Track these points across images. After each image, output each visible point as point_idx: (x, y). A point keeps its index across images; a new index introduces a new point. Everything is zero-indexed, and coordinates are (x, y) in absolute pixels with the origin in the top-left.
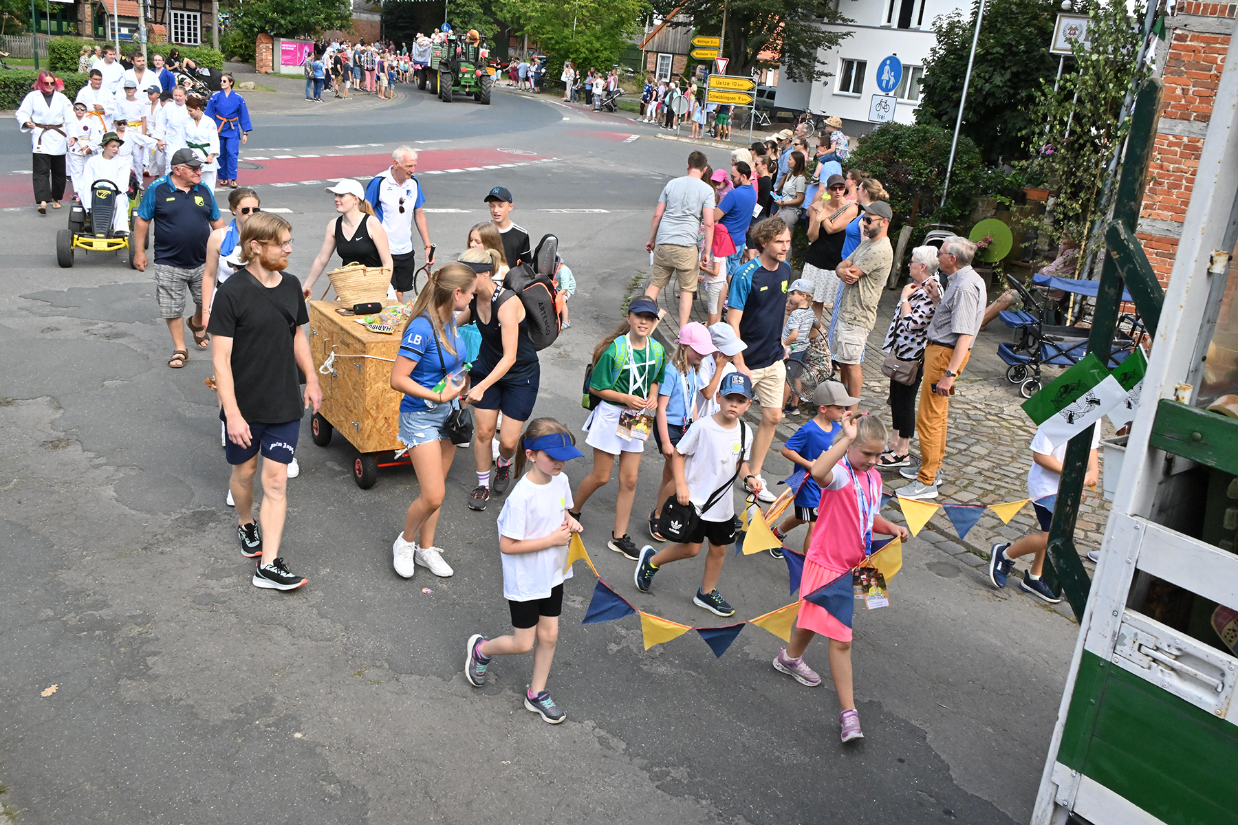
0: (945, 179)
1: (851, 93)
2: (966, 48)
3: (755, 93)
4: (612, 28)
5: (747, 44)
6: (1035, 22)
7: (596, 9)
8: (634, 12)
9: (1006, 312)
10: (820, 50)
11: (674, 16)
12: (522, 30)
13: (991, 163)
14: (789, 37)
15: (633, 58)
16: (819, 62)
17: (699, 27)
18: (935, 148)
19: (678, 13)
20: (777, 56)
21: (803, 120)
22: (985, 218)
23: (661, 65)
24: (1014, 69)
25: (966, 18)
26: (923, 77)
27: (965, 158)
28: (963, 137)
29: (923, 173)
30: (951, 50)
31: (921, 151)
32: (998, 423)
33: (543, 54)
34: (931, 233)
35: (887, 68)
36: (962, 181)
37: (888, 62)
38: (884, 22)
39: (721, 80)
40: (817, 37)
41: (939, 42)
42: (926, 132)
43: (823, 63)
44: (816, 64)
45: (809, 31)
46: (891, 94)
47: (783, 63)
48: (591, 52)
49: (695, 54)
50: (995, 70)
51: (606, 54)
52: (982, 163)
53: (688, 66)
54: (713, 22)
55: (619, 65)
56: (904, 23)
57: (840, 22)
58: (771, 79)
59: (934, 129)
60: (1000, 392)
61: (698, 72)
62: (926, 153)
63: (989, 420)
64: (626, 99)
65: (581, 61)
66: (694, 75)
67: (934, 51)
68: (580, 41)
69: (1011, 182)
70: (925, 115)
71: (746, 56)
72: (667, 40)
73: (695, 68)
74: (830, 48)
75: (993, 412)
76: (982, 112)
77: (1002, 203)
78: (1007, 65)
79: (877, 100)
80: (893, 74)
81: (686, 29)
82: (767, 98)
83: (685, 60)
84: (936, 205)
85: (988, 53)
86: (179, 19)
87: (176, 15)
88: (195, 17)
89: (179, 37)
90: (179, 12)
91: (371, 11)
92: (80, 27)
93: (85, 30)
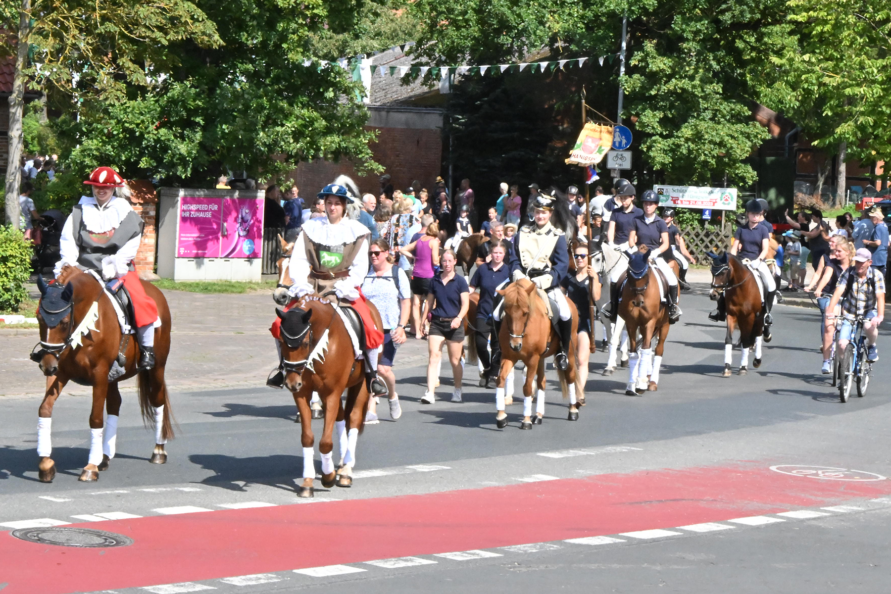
91: (417, 106)
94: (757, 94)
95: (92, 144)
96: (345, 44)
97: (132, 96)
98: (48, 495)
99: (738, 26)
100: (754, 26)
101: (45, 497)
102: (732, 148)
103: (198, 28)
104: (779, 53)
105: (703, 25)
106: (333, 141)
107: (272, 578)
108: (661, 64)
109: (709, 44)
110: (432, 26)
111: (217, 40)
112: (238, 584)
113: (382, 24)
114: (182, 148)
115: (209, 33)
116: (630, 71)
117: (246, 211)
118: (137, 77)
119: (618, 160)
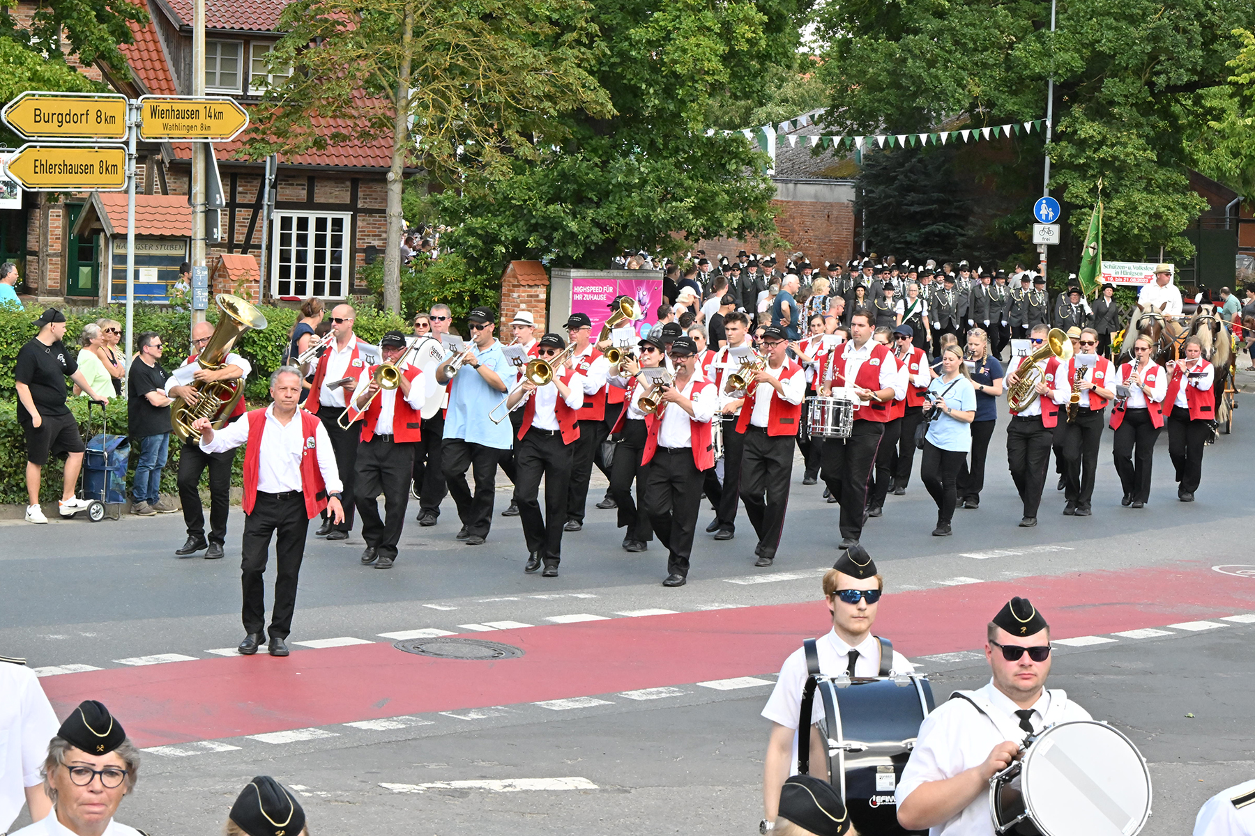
86: (294, 232)
87: (286, 223)
88: (338, 223)
89: (293, 280)
90: (295, 215)
91: (828, 177)
92: (32, 269)
93: (42, 276)
94: (1195, 162)
95: (476, 222)
96: (749, 111)
97: (518, 171)
98: (432, 603)
99: (1173, 89)
100: (1190, 87)
101: (429, 606)
102: (1168, 219)
103: (587, 96)
104: (1219, 115)
105: (1133, 86)
106: (734, 219)
107: (674, 691)
108: (1089, 129)
109: (1145, 109)
110: (843, 90)
111: (611, 109)
112: (638, 698)
113: (788, 90)
114: (573, 226)
115: (602, 102)
116: (1057, 138)
117: (643, 293)
118: (526, 150)
119: (1045, 234)
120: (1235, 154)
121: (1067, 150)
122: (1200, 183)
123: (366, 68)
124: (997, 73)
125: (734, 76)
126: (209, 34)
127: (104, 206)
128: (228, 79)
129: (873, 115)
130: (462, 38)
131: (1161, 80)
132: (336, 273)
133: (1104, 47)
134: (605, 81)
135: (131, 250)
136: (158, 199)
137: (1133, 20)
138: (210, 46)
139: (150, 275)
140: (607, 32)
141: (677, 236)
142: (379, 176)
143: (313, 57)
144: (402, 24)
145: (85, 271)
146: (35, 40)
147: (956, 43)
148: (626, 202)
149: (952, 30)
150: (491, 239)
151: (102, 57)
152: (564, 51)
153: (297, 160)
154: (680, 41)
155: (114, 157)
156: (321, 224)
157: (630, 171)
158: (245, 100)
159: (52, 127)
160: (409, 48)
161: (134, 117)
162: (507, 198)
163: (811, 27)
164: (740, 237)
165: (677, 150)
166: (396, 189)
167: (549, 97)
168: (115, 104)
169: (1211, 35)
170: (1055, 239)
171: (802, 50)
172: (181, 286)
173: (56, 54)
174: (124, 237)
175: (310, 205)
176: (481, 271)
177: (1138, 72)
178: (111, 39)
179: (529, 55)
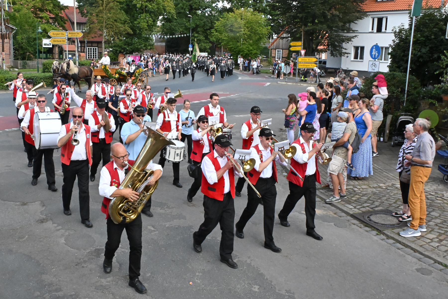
0: (405, 94)
1: (359, 60)
2: (408, 39)
3: (318, 62)
4: (257, 41)
5: (313, 43)
6: (437, 26)
7: (250, 34)
8: (265, 34)
9: (440, 151)
10: (344, 44)
11: (282, 35)
12: (221, 44)
13: (424, 85)
14: (330, 39)
15: (266, 52)
16: (344, 48)
17: (292, 38)
18: (398, 81)
19: (283, 33)
20: (325, 47)
21: (339, 72)
22: (425, 109)
23: (278, 54)
24: (430, 46)
25: (407, 27)
26: (390, 52)
27: (413, 84)
28: (411, 76)
29: (395, 92)
30: (401, 40)
31: (393, 83)
32: (442, 201)
33: (229, 53)
34: (401, 117)
35: (374, 50)
36: (412, 95)
37: (374, 47)
38: (370, 30)
39: (303, 59)
40: (343, 39)
41: (396, 37)
42: (394, 75)
43: (346, 49)
44: (343, 49)
45: (339, 36)
46: (377, 60)
47: (329, 50)
48: (249, 51)
49: (292, 49)
50: (421, 47)
51: (254, 52)
52: (421, 86)
53: (289, 54)
54: (298, 36)
55: (260, 55)
56: (379, 30)
57: (351, 32)
58: (324, 56)
59: (398, 74)
60: (441, 187)
61: (293, 56)
62: (395, 84)
63: (438, 200)
64: (263, 68)
65: (244, 55)
66: (292, 57)
67: (394, 41)
68: (244, 47)
69: (435, 93)
70: (393, 67)
71: (313, 48)
72: (279, 44)
73: (292, 54)
74: (348, 43)
75: (439, 196)
76: (418, 64)
77: (431, 103)
78: (427, 44)
79: (371, 63)
80: (377, 52)
81: (287, 40)
82: (323, 64)
83: (287, 51)
84: (402, 105)
85: (418, 40)
86: (90, 50)
87: (89, 49)
88: (96, 49)
89: (90, 56)
90: (90, 48)
91: (162, 42)
92: (54, 55)
93: (55, 57)
94: (210, 39)
95: (115, 48)
96: (151, 33)
97: (120, 41)
99: (207, 29)
100: (209, 29)
102: (206, 47)
103: (129, 31)
104: (213, 33)
105: (202, 29)
106: (149, 47)
108: (196, 35)
109: (203, 32)
110: (163, 30)
111: (132, 33)
113: (156, 30)
114: (128, 48)
115: (131, 32)
116: (192, 36)
117: (137, 58)
118: (121, 38)
119: (190, 49)
120: (215, 38)
121: (193, 38)
122: (211, 42)
123: (98, 27)
124: (184, 28)
125: (149, 28)
126: (77, 23)
127: (63, 47)
128: (80, 29)
129: (168, 34)
130: (112, 23)
131: (205, 28)
132: (96, 56)
133: (198, 24)
134: (131, 29)
135: (67, 53)
136: (71, 46)
137: (202, 20)
138: (77, 25)
139: (70, 56)
140: (131, 22)
141: (142, 50)
142: (101, 42)
143: (91, 26)
144: (103, 21)
145: (61, 56)
146: (53, 24)
147: (178, 24)
148: (135, 45)
149: (178, 22)
150: (117, 50)
151: (62, 26)
152: (125, 25)
153: (89, 40)
154: (141, 23)
155: (64, 40)
156: (93, 49)
157: (135, 41)
158: (82, 32)
159: (55, 35)
160: (104, 24)
161: (67, 34)
162: (119, 45)
163: (159, 22)
164: (150, 50)
165: (141, 38)
166: (103, 44)
167: (124, 31)
168: (64, 32)
169: (212, 22)
170: (192, 50)
171: (158, 25)
172: (74, 57)
173: (56, 26)
174: (66, 51)
175: (92, 46)
176: (115, 55)
177: (202, 27)
178: (63, 24)
179: (121, 25)
